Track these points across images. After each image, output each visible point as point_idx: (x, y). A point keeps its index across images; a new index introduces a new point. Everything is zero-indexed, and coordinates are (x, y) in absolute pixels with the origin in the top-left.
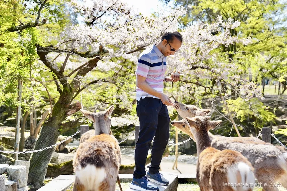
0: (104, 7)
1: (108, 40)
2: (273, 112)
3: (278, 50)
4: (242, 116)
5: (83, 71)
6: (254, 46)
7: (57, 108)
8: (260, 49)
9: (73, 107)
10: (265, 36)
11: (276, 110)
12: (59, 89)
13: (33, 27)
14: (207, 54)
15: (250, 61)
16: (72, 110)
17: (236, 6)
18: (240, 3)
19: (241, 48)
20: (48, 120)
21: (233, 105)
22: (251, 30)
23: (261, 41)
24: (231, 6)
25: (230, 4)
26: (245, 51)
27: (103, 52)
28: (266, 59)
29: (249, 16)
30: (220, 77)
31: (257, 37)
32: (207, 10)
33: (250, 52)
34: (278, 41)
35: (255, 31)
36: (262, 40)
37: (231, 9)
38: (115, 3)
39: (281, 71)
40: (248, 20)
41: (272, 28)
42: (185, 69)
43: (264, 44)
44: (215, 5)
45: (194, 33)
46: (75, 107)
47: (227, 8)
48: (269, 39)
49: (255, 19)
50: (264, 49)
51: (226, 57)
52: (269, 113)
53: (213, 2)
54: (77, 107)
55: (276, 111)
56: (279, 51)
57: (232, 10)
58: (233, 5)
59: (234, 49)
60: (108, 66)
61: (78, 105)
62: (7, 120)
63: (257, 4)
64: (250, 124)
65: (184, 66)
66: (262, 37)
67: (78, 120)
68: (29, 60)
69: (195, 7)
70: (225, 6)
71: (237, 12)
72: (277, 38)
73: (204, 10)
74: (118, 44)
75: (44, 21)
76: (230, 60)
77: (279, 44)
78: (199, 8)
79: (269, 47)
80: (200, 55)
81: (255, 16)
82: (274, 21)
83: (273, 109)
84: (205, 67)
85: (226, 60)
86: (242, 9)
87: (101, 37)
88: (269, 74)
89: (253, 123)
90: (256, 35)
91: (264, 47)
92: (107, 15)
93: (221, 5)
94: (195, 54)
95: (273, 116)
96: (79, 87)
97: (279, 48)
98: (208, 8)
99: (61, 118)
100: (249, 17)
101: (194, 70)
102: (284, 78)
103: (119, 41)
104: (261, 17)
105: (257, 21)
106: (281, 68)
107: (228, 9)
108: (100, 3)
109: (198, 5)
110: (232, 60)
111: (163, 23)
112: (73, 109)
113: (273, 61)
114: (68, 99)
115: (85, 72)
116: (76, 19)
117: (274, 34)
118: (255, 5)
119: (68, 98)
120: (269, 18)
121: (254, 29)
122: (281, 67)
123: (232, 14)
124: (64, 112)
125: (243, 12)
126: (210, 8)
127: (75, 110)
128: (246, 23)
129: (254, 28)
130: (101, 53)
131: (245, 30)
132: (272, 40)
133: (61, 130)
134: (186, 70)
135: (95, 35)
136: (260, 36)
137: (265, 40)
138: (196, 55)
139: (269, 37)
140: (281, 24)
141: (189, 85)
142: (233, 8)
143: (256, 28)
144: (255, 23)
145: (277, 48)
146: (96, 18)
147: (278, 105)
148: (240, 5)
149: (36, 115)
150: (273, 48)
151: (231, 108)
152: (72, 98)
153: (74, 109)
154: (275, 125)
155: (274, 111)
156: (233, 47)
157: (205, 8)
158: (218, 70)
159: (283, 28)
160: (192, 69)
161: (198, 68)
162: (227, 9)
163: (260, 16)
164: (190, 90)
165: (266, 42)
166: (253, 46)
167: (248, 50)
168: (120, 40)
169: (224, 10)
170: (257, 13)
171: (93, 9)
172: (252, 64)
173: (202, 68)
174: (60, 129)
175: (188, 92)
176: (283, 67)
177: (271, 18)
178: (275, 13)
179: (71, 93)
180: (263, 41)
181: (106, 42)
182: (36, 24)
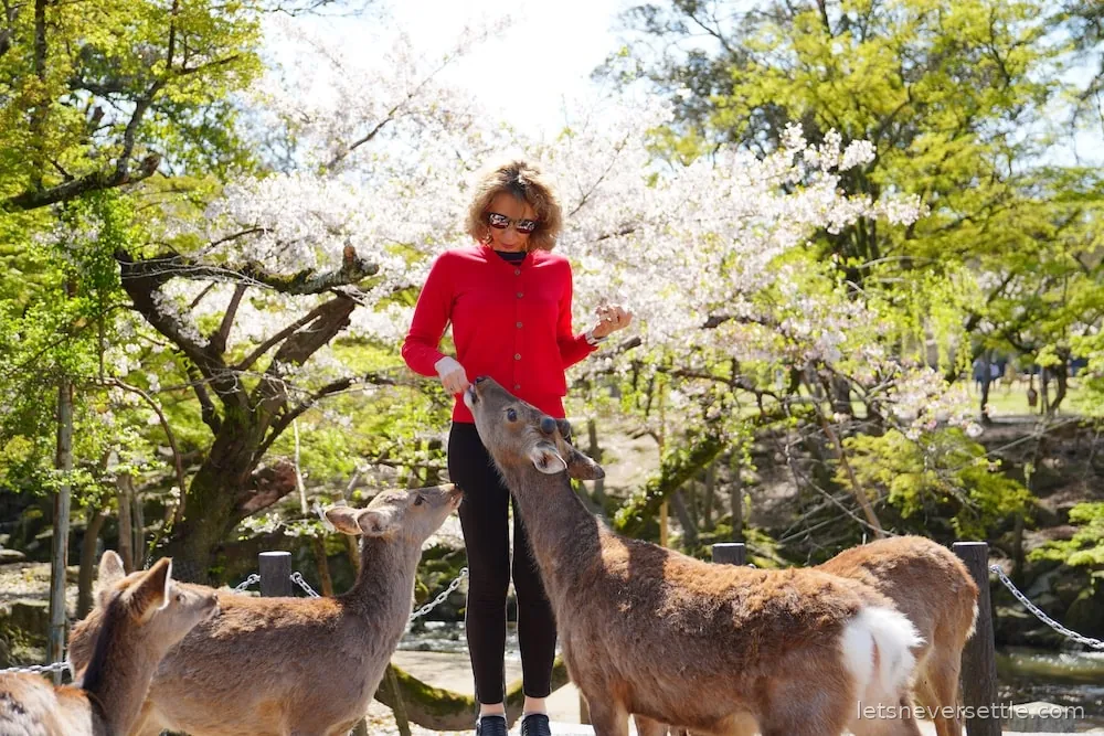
0: (378, 106)
1: (388, 226)
2: (1022, 481)
3: (1029, 249)
4: (909, 494)
5: (297, 346)
6: (944, 239)
7: (202, 487)
8: (964, 247)
9: (264, 481)
10: (983, 198)
11: (1034, 470)
12: (208, 416)
13: (110, 186)
14: (761, 267)
15: (925, 290)
16: (262, 494)
17: (870, 95)
18: (885, 82)
19: (896, 245)
20: (168, 535)
21: (872, 455)
22: (928, 180)
23: (968, 218)
24: (852, 93)
25: (849, 86)
26: (912, 257)
27: (357, 272)
28: (989, 286)
29: (920, 128)
30: (810, 354)
31: (954, 203)
32: (767, 109)
33: (929, 260)
34: (1030, 217)
35: (945, 182)
36: (971, 214)
37: (852, 105)
38: (418, 89)
39: (1045, 326)
40: (920, 142)
41: (1008, 171)
42: (679, 327)
43: (980, 229)
44: (792, 92)
45: (703, 192)
46: (272, 481)
47: (839, 102)
48: (997, 208)
49: (941, 138)
50: (981, 247)
51: (838, 279)
52: (1007, 481)
53: (786, 81)
54: (280, 482)
55: (1032, 475)
56: (1034, 253)
57: (858, 108)
58: (859, 89)
59: (869, 251)
60: (396, 323)
61: (283, 474)
62: (38, 537)
63: (946, 86)
64: (940, 524)
65: (676, 316)
66: (971, 205)
67: (282, 528)
68: (94, 309)
69: (723, 100)
70: (832, 94)
71: (877, 117)
72: (1027, 208)
73: (756, 112)
74: (424, 242)
75: (150, 165)
76: (851, 290)
77: (1034, 227)
78: (736, 103)
79: (999, 241)
80: (733, 276)
81: (944, 127)
82: (1011, 143)
83: (1022, 469)
84: (752, 317)
85: (836, 291)
86: (895, 105)
87: (362, 216)
88: (1000, 338)
89: (954, 519)
90: (950, 197)
91: (979, 239)
92: (390, 136)
93: (815, 92)
94: (717, 270)
95: (1023, 493)
96: (284, 404)
97: (1035, 244)
98: (772, 103)
99: (219, 523)
100: (921, 133)
101: (714, 330)
102: (1054, 353)
103: (426, 228)
104: (963, 130)
105: (948, 147)
106: (1045, 317)
107: (843, 106)
108: (362, 94)
109: (733, 94)
110: (860, 290)
111: (587, 158)
112: (266, 488)
113: (1018, 289)
114: (242, 453)
115: (305, 349)
116: (292, 156)
117: (1013, 191)
118: (941, 89)
119: (243, 448)
120: (993, 134)
121: (940, 176)
122: (1045, 312)
123: (856, 123)
124: (228, 500)
125: (896, 112)
126: (779, 102)
127: (272, 493)
128: (911, 155)
129: (938, 172)
130: (352, 275)
131: (909, 179)
132: (1009, 212)
133: (219, 570)
134: (684, 331)
135: (339, 209)
136: (963, 200)
137: (984, 216)
138: (722, 272)
139: (995, 203)
140: (1037, 154)
141: (701, 386)
142: (862, 101)
143: (949, 171)
144: (941, 154)
145: (1029, 243)
146: (349, 146)
147: (1041, 454)
148: (886, 91)
149: (141, 518)
150: (1014, 243)
151: (865, 468)
152: (260, 447)
153: (269, 490)
154: (1031, 529)
155: (1027, 476)
156: (868, 243)
157: (758, 102)
158: (802, 329)
159: (1045, 168)
160: (706, 326)
161: (729, 322)
162: (838, 106)
163: (961, 126)
164: (705, 405)
165: (987, 222)
166: (942, 235)
167: (923, 252)
168: (429, 226)
169: (826, 107)
170: (950, 119)
171: (338, 114)
172: (932, 301)
173: (744, 320)
174: (217, 567)
175: (699, 411)
176: (1053, 313)
177: (1000, 135)
178: (1013, 117)
179: (253, 430)
180: (977, 218)
181: (381, 233)
182: (119, 178)
